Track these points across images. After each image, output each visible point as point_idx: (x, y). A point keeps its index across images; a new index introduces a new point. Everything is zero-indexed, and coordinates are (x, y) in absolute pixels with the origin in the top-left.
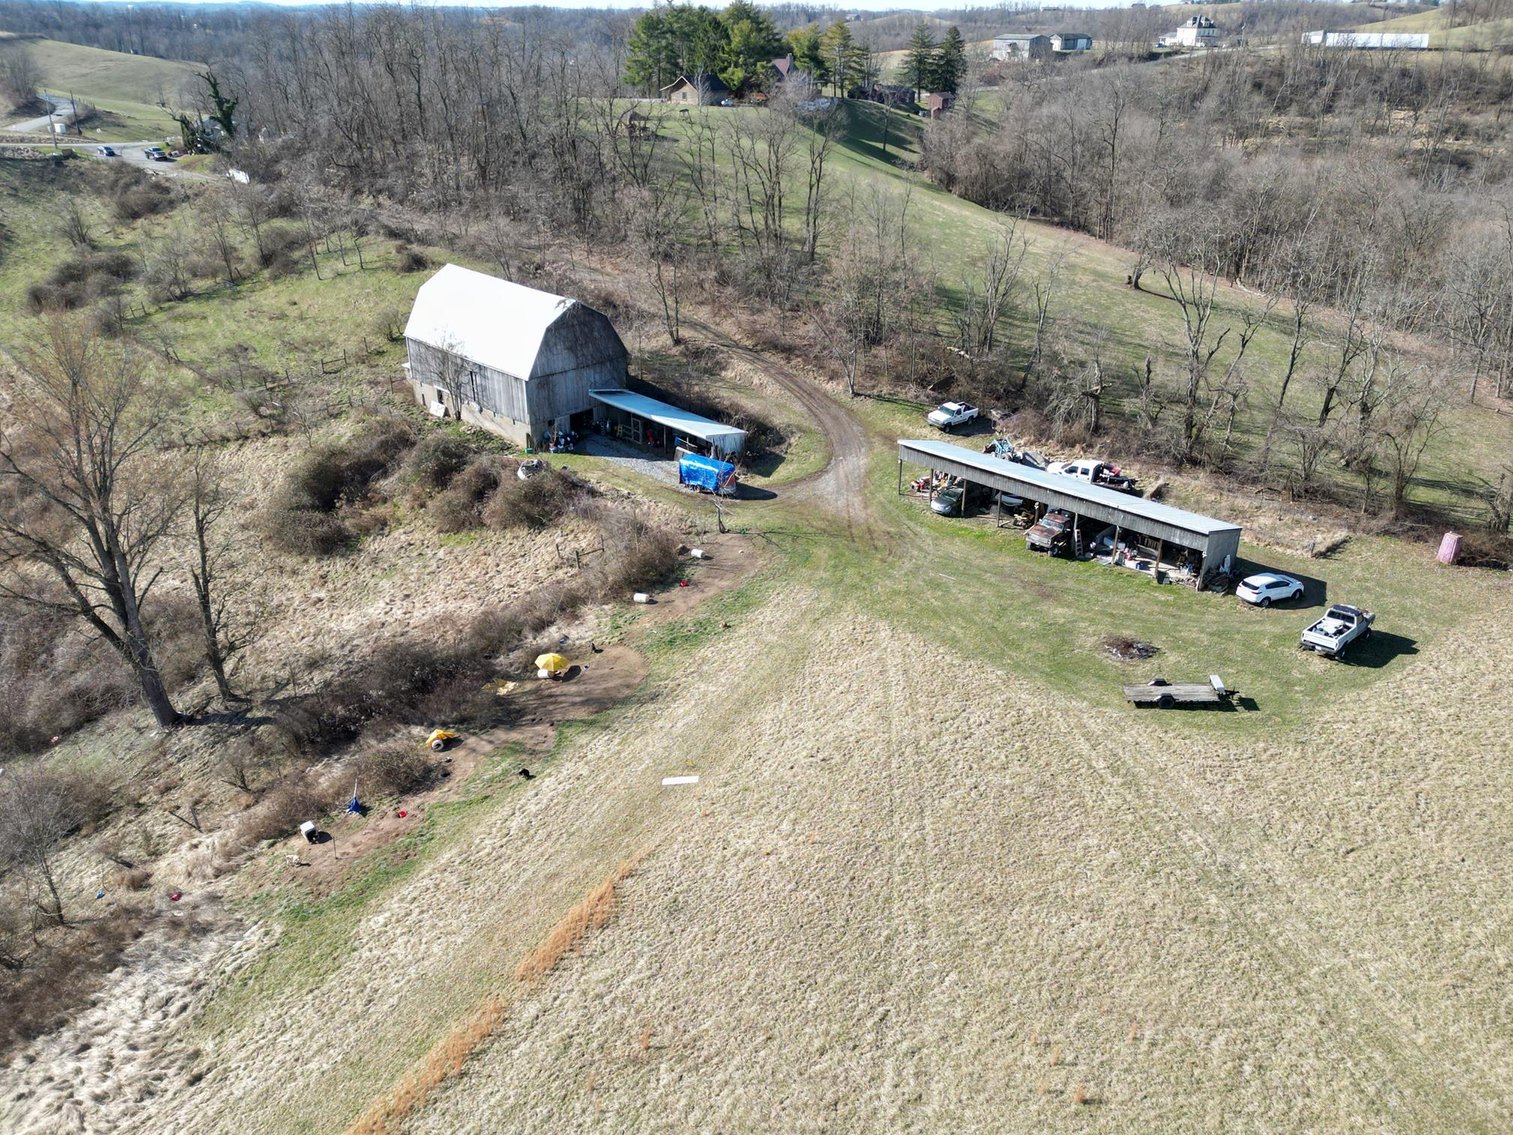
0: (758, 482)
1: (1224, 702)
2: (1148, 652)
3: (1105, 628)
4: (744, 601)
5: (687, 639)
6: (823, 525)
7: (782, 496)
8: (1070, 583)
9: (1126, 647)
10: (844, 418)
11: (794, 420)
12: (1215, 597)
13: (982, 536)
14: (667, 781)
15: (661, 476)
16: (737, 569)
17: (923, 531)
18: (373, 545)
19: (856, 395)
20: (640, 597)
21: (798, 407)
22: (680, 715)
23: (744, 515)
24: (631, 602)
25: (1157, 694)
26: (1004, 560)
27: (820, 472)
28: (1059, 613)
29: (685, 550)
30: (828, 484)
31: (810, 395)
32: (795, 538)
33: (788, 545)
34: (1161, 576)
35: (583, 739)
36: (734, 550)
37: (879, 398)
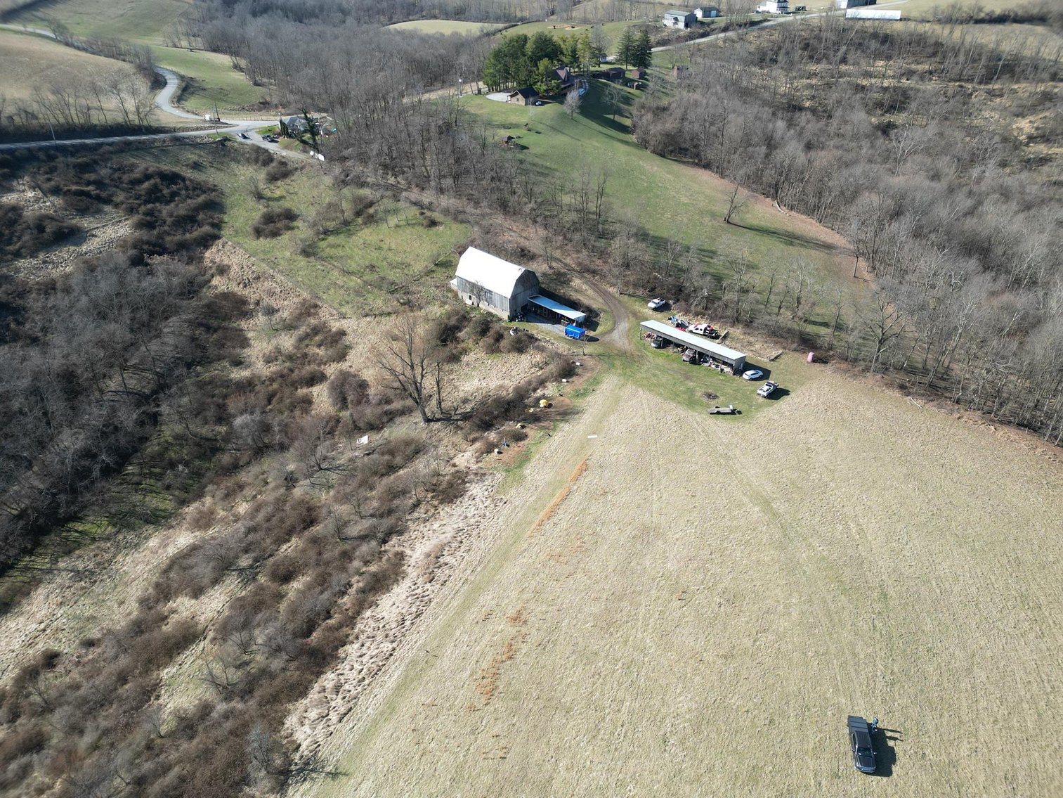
0: (591, 334)
1: (733, 412)
2: (715, 397)
3: (703, 390)
4: (596, 381)
5: (582, 394)
6: (616, 352)
7: (601, 340)
8: (695, 374)
9: (709, 396)
10: (618, 305)
11: (601, 306)
12: (736, 377)
13: (668, 356)
14: (589, 437)
15: (557, 331)
16: (592, 369)
17: (649, 354)
18: (465, 359)
19: (621, 294)
20: (564, 380)
21: (600, 300)
22: (586, 419)
23: (589, 348)
24: (561, 382)
25: (716, 410)
26: (675, 365)
27: (613, 330)
28: (691, 384)
29: (573, 363)
30: (615, 335)
31: (604, 294)
32: (609, 358)
33: (606, 360)
34: (722, 370)
35: (562, 425)
36: (590, 362)
37: (629, 295)
